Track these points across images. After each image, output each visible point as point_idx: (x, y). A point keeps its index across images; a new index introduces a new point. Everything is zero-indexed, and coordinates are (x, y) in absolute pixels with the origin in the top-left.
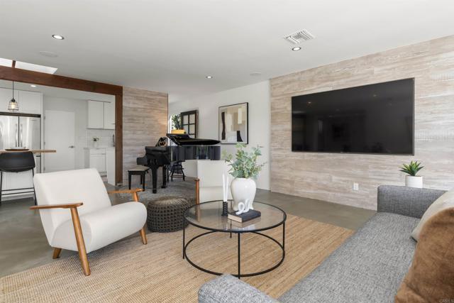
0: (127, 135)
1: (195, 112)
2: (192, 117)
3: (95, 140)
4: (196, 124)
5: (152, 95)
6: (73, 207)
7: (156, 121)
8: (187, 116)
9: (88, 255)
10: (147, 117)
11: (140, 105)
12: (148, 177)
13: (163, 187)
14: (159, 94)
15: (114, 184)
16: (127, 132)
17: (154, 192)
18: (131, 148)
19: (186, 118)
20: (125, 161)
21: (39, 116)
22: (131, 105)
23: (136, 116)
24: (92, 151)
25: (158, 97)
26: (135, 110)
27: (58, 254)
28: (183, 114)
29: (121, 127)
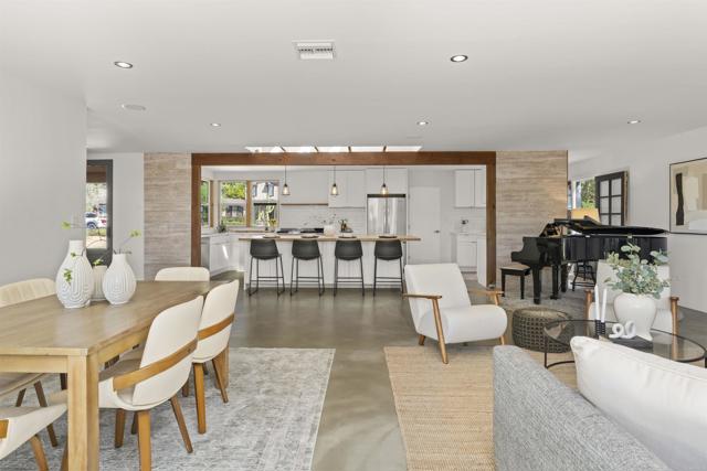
0: (502, 219)
1: (621, 175)
2: (617, 183)
3: (464, 222)
4: (624, 196)
5: (540, 156)
6: (435, 298)
7: (547, 195)
8: (607, 183)
9: (446, 345)
10: (532, 191)
11: (521, 174)
12: (529, 280)
13: (554, 297)
14: (552, 154)
15: (485, 285)
16: (502, 214)
17: (537, 301)
18: (509, 236)
19: (605, 185)
20: (498, 254)
21: (404, 196)
22: (508, 176)
23: (514, 191)
24: (460, 238)
25: (550, 159)
26: (514, 181)
27: (423, 340)
28: (599, 179)
29: (494, 207)
